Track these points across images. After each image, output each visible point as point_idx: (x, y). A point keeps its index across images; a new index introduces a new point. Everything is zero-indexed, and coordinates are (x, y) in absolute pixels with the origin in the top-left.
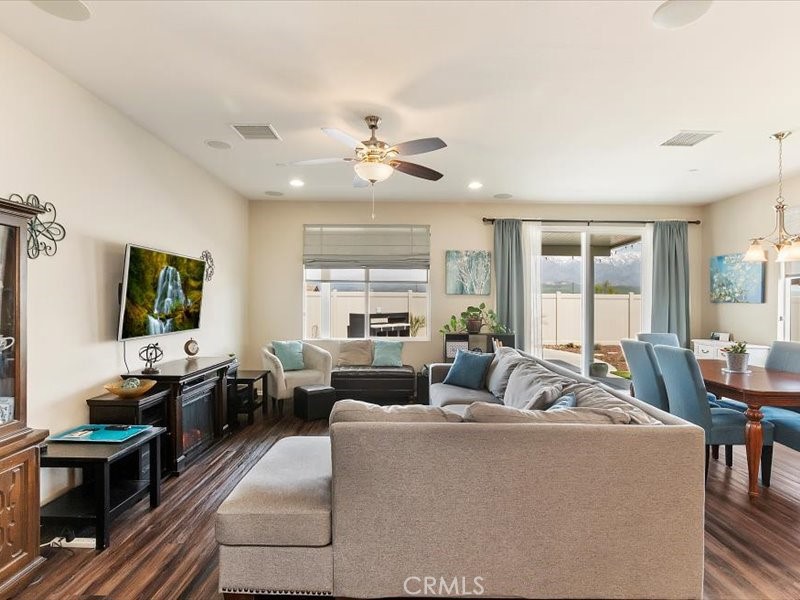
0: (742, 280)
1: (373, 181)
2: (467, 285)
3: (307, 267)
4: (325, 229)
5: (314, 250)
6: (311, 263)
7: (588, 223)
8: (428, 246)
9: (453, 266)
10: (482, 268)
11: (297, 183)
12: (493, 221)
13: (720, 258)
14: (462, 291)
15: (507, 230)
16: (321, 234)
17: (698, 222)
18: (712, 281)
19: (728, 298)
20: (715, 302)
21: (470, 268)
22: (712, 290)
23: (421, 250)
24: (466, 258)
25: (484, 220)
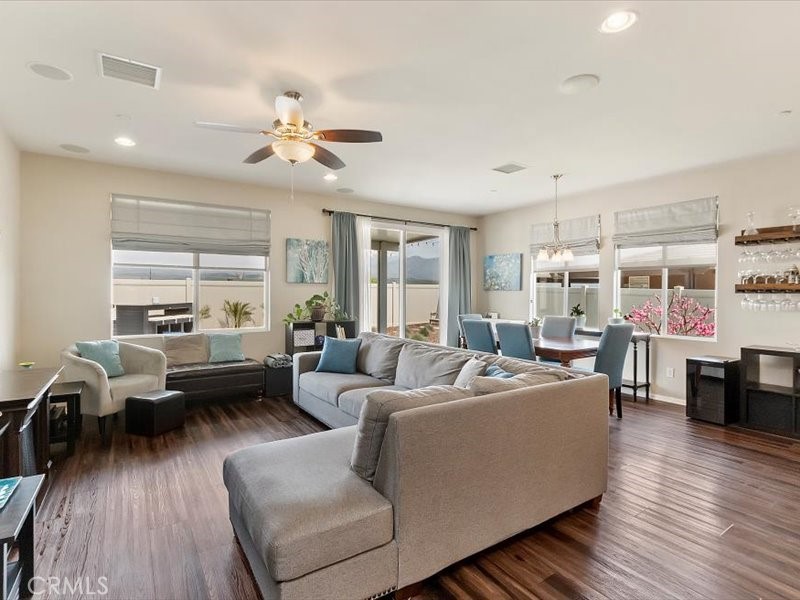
0: (507, 273)
1: (293, 161)
2: (307, 274)
3: (116, 247)
4: (142, 202)
5: (129, 228)
6: (122, 243)
7: (406, 222)
8: (268, 233)
9: (295, 254)
10: (320, 257)
11: (125, 142)
12: (330, 213)
13: (491, 257)
14: (302, 280)
15: (344, 222)
16: (138, 207)
17: (475, 229)
18: (485, 275)
19: (497, 287)
20: (487, 290)
21: (310, 256)
22: (485, 281)
23: (261, 236)
24: (306, 247)
25: (324, 211)
